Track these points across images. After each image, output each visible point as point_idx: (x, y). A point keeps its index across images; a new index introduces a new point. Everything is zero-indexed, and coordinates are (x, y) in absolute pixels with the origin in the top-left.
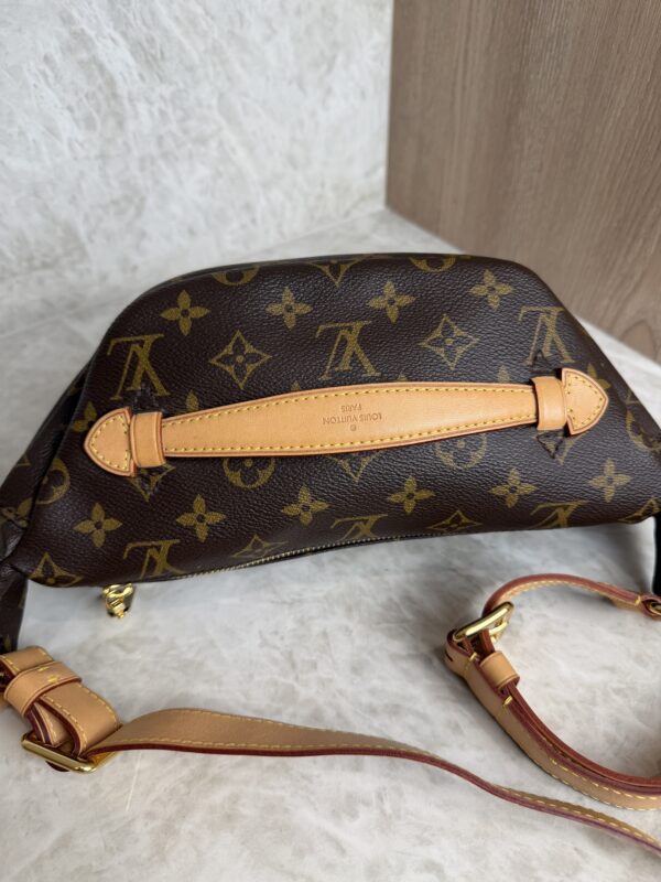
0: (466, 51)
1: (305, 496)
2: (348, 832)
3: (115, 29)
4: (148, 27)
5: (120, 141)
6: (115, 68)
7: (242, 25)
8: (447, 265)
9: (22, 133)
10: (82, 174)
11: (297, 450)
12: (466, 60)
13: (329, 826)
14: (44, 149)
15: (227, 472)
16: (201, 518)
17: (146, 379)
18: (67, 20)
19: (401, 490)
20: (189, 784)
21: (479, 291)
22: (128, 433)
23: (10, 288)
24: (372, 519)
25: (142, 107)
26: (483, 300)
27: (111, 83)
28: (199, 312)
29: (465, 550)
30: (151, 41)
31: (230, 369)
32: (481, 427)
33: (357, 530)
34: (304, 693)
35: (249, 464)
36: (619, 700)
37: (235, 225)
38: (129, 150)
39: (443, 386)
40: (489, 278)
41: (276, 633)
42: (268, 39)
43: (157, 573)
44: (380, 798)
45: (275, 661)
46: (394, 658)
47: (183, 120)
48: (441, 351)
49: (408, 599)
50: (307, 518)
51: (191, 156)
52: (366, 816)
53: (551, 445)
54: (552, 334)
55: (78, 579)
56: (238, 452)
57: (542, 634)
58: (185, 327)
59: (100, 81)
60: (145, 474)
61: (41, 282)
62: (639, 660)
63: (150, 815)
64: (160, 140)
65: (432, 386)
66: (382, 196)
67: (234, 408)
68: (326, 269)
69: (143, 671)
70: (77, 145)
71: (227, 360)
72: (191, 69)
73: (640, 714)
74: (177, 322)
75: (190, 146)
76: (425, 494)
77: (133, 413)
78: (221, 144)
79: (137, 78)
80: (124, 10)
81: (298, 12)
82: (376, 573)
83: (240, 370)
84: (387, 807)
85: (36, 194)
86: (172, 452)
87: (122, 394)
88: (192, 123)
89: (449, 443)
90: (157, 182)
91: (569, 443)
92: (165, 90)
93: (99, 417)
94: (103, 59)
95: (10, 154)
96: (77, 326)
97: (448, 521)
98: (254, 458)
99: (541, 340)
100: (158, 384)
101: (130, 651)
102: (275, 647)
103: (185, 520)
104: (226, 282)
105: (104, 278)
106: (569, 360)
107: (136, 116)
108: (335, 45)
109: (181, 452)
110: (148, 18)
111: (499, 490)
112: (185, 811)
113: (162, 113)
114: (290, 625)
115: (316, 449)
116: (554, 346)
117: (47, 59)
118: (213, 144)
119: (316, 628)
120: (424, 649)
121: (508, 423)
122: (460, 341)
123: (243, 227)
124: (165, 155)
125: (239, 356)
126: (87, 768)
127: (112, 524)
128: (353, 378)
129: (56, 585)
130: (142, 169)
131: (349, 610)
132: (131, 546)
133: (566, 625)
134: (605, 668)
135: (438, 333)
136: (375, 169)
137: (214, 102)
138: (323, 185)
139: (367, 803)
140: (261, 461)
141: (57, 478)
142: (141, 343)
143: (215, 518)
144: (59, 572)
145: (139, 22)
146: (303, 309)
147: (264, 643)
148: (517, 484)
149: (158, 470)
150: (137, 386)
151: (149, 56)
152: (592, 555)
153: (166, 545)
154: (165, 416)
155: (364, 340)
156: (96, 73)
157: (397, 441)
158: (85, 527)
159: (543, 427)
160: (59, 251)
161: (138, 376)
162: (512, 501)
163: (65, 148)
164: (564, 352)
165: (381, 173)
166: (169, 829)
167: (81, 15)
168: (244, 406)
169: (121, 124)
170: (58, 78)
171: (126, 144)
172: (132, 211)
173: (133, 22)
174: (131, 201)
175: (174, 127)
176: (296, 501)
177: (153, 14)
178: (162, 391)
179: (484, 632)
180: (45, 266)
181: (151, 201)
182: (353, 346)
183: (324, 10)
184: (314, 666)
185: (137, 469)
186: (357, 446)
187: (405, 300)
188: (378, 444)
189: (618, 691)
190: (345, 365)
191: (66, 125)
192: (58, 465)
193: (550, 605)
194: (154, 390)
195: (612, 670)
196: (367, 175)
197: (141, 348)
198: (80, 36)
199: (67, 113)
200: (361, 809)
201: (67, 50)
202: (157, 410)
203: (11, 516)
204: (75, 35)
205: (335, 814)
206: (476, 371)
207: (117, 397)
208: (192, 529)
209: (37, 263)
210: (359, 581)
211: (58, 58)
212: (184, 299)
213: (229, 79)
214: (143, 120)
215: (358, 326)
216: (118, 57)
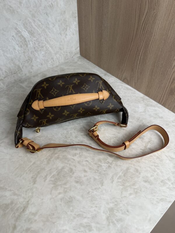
0: (92, 28)
1: (66, 111)
2: (75, 158)
3: (25, 29)
4: (31, 28)
5: (27, 49)
6: (25, 36)
7: (48, 25)
8: (85, 75)
9: (9, 50)
10: (20, 56)
11: (64, 105)
12: (92, 29)
13: (73, 157)
14: (13, 52)
15: (54, 109)
16: (50, 116)
17: (40, 95)
18: (16, 29)
19: (80, 110)
20: (52, 154)
21: (90, 79)
22: (38, 104)
23: (8, 78)
24: (76, 114)
25: (31, 42)
26: (90, 81)
27: (25, 39)
28: (47, 85)
29: (93, 119)
30: (32, 30)
31: (53, 93)
32: (91, 100)
33: (74, 116)
34: (68, 141)
35: (57, 107)
36: (115, 138)
37: (50, 62)
38: (29, 50)
39: (85, 94)
40: (91, 77)
41: (63, 133)
42: (54, 27)
43: (44, 125)
44: (80, 153)
45: (63, 137)
46: (82, 135)
47: (39, 44)
48: (84, 89)
49: (84, 127)
50: (66, 115)
51: (40, 50)
52: (77, 156)
53: (101, 102)
54: (101, 85)
55: (32, 126)
56: (55, 106)
57: (104, 130)
58: (45, 87)
59: (23, 39)
60: (41, 110)
61: (14, 76)
62: (119, 133)
63: (46, 159)
64: (34, 48)
65: (83, 94)
66: (79, 53)
67: (54, 99)
68: (66, 77)
69: (43, 140)
70: (19, 51)
71: (52, 92)
72: (39, 34)
73: (118, 140)
74: (44, 87)
75: (40, 48)
76: (83, 110)
77: (39, 101)
78: (46, 47)
79: (29, 37)
80: (26, 26)
81: (59, 21)
82: (79, 124)
83: (54, 93)
84: (81, 154)
85: (12, 60)
86: (45, 106)
87: (37, 98)
88: (40, 44)
89: (86, 102)
90: (34, 56)
91: (104, 101)
92: (35, 39)
93: (33, 102)
94: (23, 35)
95: (7, 54)
96: (21, 84)
97: (87, 114)
98: (58, 106)
99: (99, 86)
100: (42, 96)
101: (40, 138)
102: (63, 135)
103: (48, 116)
104: (51, 80)
105: (26, 74)
106: (104, 89)
107: (30, 44)
108: (67, 26)
109: (47, 106)
110: (31, 26)
111: (94, 109)
112: (51, 158)
113: (34, 43)
114: (66, 132)
115: (67, 104)
116: (101, 87)
117: (13, 36)
118: (45, 47)
119: (70, 132)
120: (86, 134)
121: (94, 99)
122: (87, 87)
123: (52, 62)
124: (36, 51)
125: (54, 91)
126: (37, 152)
127: (37, 118)
128: (71, 94)
129: (29, 128)
130: (31, 54)
131: (75, 129)
132: (40, 121)
133: (108, 129)
134: (113, 134)
135: (84, 86)
136: (77, 48)
137: (44, 40)
138: (67, 52)
139: (78, 154)
140: (59, 107)
141: (28, 111)
142: (39, 90)
143: (53, 116)
144: (29, 125)
145: (29, 28)
146: (63, 83)
147: (62, 135)
148: (97, 108)
149: (43, 109)
150: (39, 97)
151: (31, 33)
152: (113, 119)
153: (45, 120)
154: (44, 101)
155: (73, 88)
156: (22, 38)
157: (79, 103)
158: (33, 118)
159: (100, 99)
160: (17, 70)
161: (39, 95)
162: (96, 110)
163: (17, 52)
164: (103, 88)
165: (79, 49)
166: (49, 160)
167: (19, 27)
168: (56, 99)
169: (27, 46)
170: (15, 39)
171: (28, 49)
172: (30, 62)
173: (28, 27)
174: (30, 60)
175: (37, 45)
176: (64, 112)
177: (32, 26)
178: (43, 97)
179: (93, 129)
180: (14, 73)
181: (33, 59)
182: (71, 89)
183: (64, 20)
184: (69, 137)
185: (40, 109)
186: (73, 104)
187: (79, 81)
188: (76, 103)
189: (115, 137)
190: (70, 92)
191: (17, 47)
192: (27, 109)
193: (106, 126)
194: (41, 97)
195: (114, 135)
196: (76, 49)
197: (39, 91)
198: (19, 32)
199: (17, 45)
200: (77, 155)
201: (17, 34)
202: (42, 100)
203: (21, 118)
204: (18, 31)
205: (73, 156)
206: (90, 91)
207: (36, 99)
208: (49, 117)
209: (13, 73)
210: (76, 125)
211: (15, 36)
212: (45, 83)
213: (47, 35)
214: (31, 45)
215: (72, 86)
216: (26, 34)
